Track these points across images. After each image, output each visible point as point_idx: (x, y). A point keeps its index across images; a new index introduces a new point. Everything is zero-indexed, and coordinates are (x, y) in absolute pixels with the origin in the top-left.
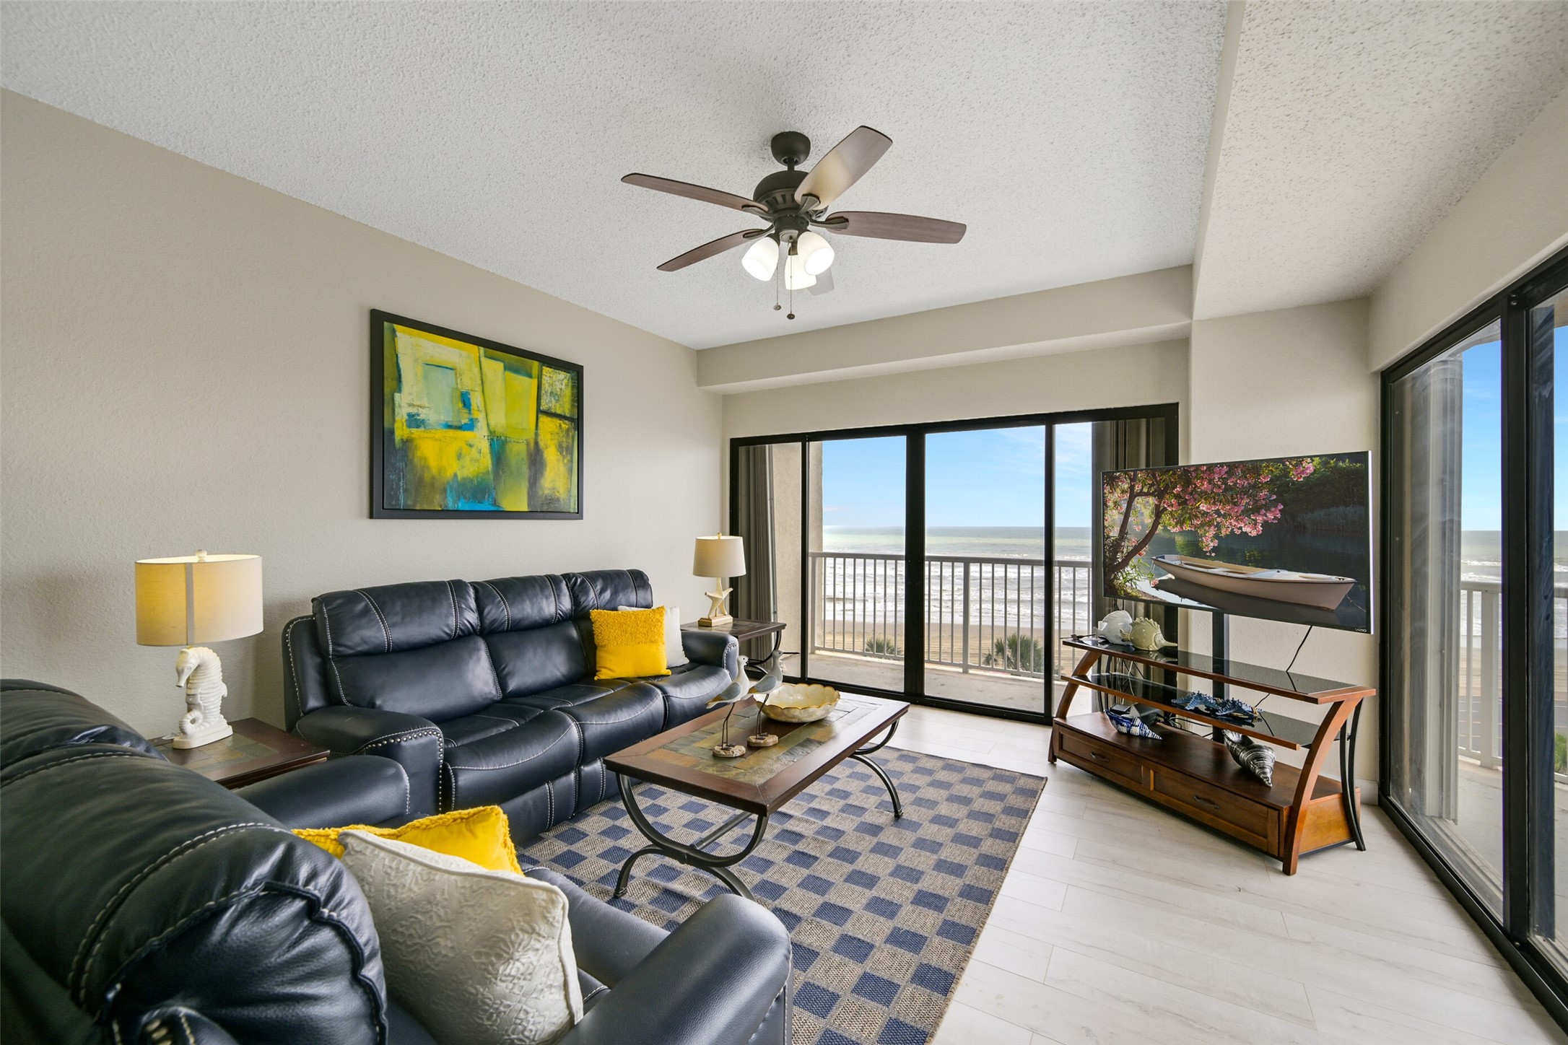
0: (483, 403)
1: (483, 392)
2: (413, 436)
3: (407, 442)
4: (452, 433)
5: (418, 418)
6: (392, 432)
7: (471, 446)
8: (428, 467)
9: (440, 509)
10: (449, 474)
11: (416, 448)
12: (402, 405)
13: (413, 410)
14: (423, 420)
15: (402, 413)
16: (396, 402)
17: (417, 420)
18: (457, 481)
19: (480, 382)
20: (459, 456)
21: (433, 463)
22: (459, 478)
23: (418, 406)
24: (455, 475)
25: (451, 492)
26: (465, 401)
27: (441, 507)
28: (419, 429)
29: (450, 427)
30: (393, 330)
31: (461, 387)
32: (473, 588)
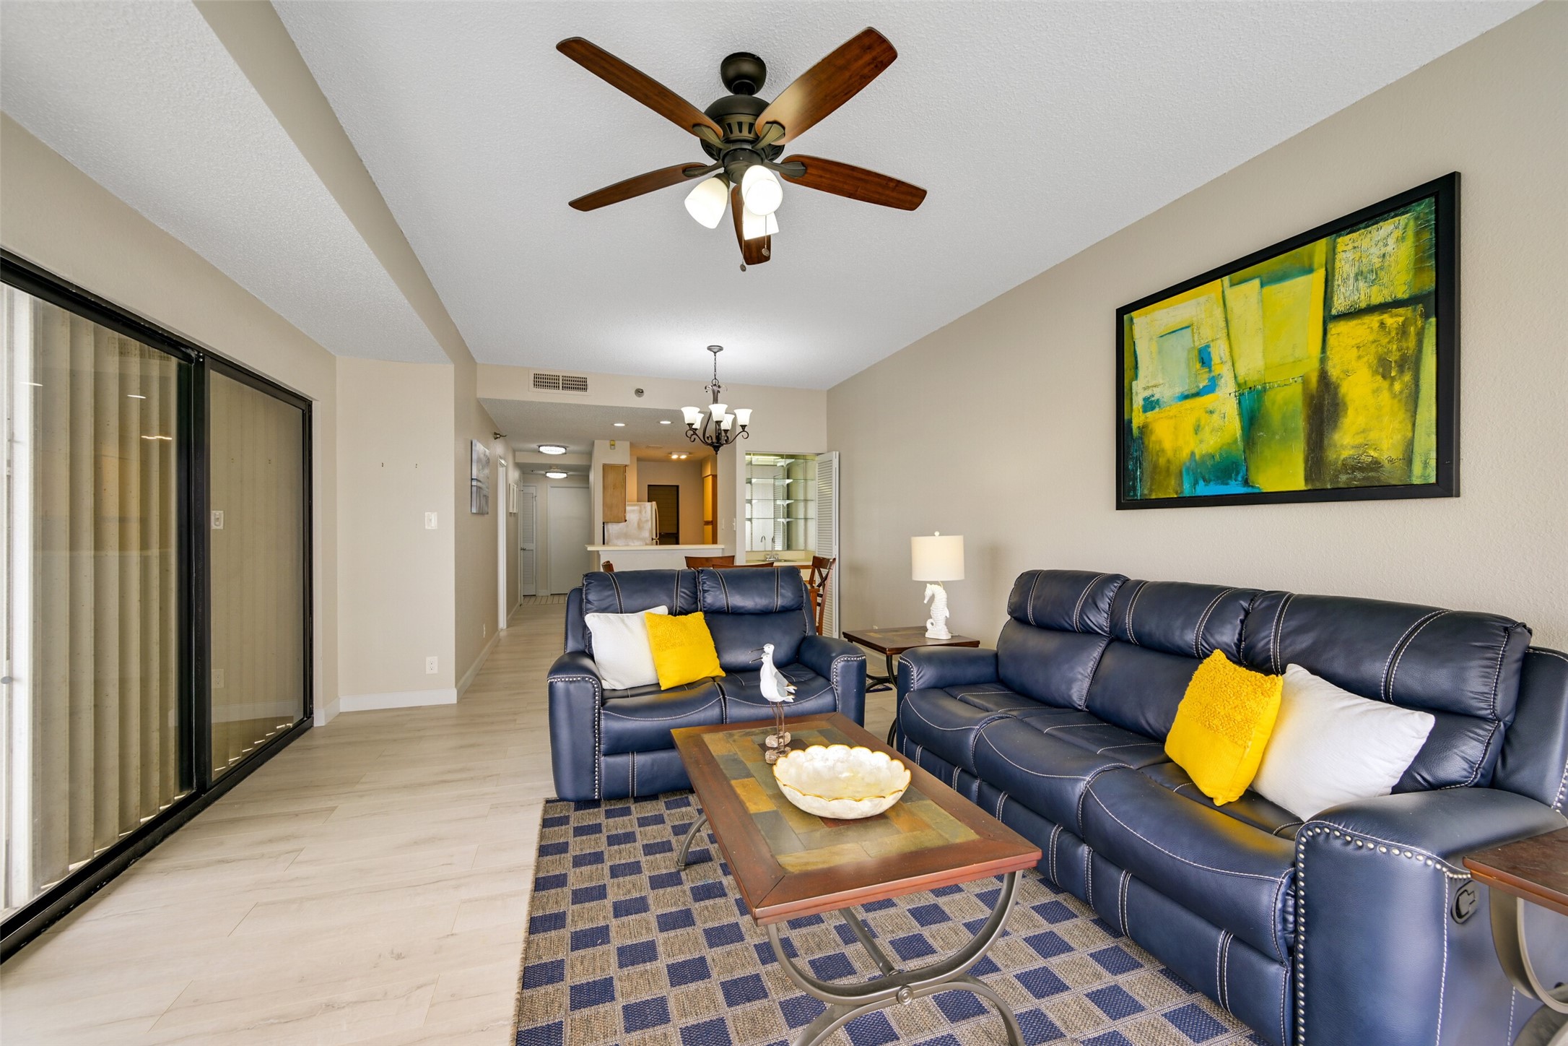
0: (1227, 350)
1: (1228, 335)
2: (1148, 420)
3: (1144, 429)
4: (1189, 404)
5: (1153, 399)
6: (1130, 421)
7: (1211, 412)
8: (1163, 451)
9: (1176, 496)
10: (1185, 454)
11: (1151, 432)
12: (1138, 391)
13: (1147, 394)
14: (1158, 400)
15: (1138, 402)
16: (1134, 391)
17: (1152, 402)
18: (1195, 461)
19: (1223, 324)
20: (1197, 429)
21: (1168, 445)
22: (1197, 457)
23: (1153, 386)
24: (1193, 454)
25: (1188, 474)
26: (1204, 358)
27: (1177, 493)
28: (1154, 411)
29: (1186, 397)
30: (1131, 319)
31: (1198, 344)
32: (1120, 587)
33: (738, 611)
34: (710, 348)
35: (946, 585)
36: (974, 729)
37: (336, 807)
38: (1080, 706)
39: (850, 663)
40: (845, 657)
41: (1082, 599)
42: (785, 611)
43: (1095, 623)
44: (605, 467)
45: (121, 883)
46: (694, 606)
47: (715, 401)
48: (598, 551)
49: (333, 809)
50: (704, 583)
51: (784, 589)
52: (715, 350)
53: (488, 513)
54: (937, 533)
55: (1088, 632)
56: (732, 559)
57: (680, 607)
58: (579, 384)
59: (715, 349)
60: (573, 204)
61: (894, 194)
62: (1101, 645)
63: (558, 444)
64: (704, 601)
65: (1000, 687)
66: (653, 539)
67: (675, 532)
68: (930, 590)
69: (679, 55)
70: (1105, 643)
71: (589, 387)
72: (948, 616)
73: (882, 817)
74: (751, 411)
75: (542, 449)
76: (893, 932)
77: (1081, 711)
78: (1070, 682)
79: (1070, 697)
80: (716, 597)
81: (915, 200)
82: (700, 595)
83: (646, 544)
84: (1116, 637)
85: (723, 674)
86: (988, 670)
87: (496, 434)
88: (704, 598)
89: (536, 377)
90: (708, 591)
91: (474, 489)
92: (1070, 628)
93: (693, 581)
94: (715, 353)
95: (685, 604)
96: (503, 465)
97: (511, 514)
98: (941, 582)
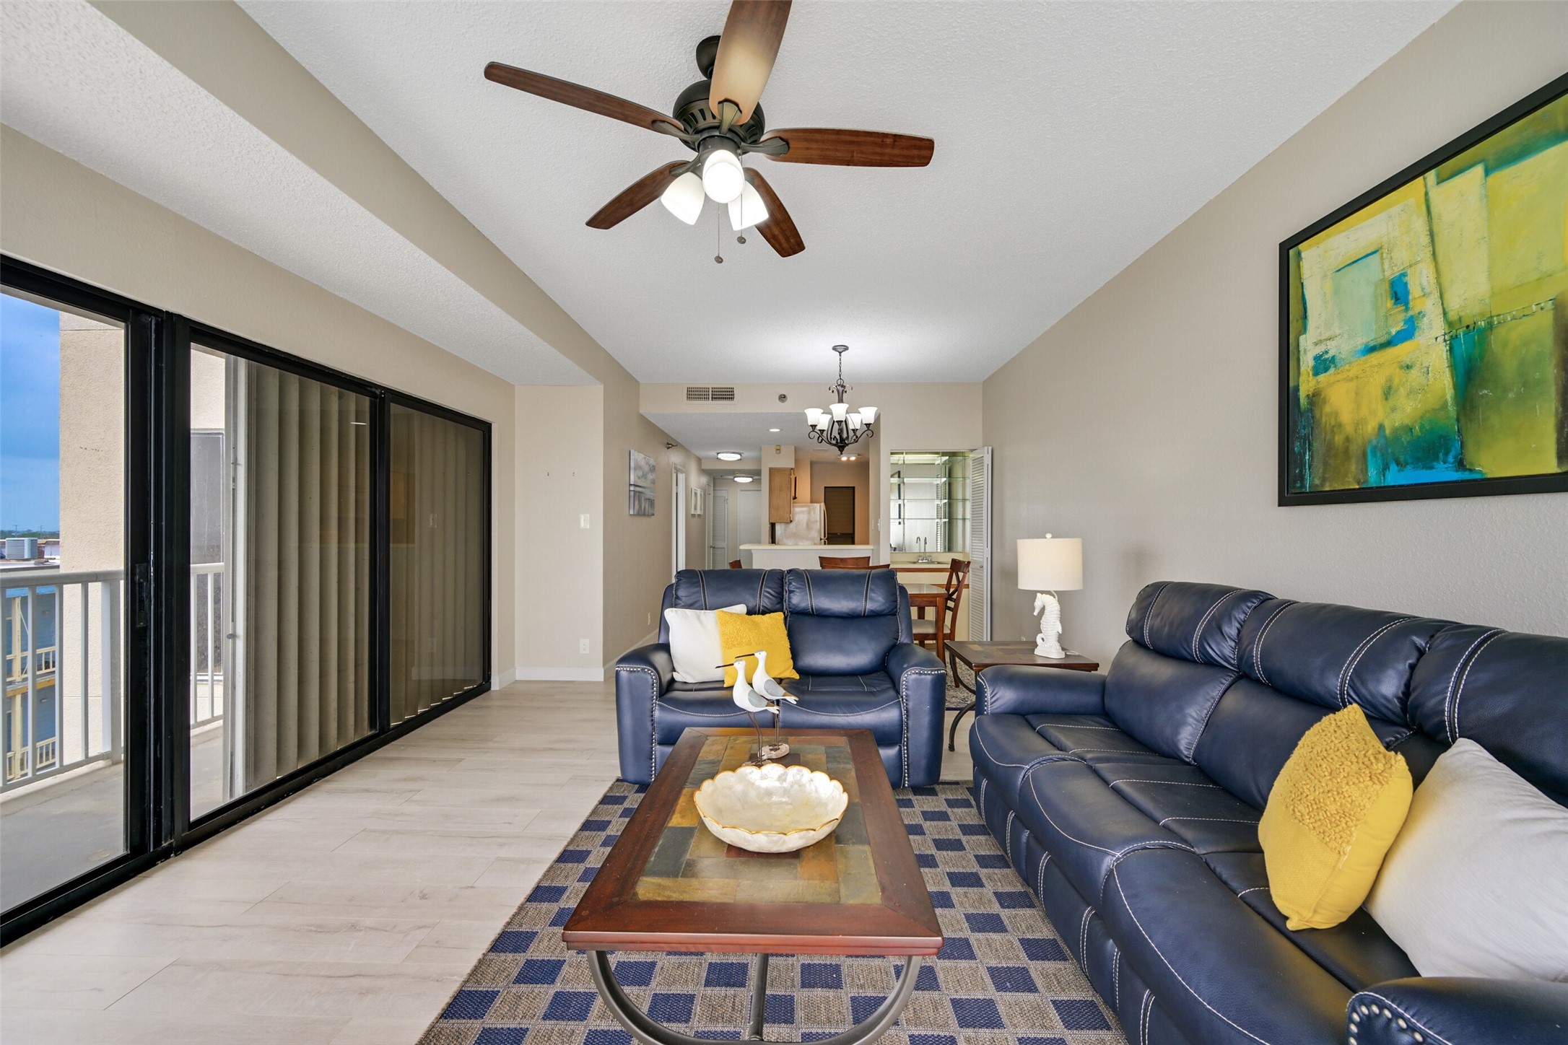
0: (1432, 276)
1: (1434, 254)
2: (1320, 386)
3: (1315, 398)
4: (1375, 358)
5: (1327, 357)
6: (1297, 389)
7: (1408, 367)
8: (1340, 425)
9: (1357, 487)
10: (1371, 427)
11: (1325, 402)
12: (1307, 348)
13: (1319, 350)
14: (1333, 357)
15: (1307, 362)
16: (1301, 349)
17: (1325, 360)
18: (1385, 437)
19: (1426, 238)
20: (1388, 393)
21: (1346, 418)
22: (1388, 432)
23: (1326, 340)
24: (1381, 427)
25: (1374, 455)
26: (1398, 292)
27: (1358, 483)
28: (1328, 373)
29: (1372, 349)
30: (1299, 254)
31: (1389, 274)
32: (1255, 607)
33: (824, 613)
34: (835, 348)
36: (1023, 768)
37: (464, 759)
38: (1189, 758)
39: (923, 676)
40: (913, 670)
41: (1204, 620)
42: (874, 615)
43: (1218, 653)
44: (771, 470)
45: (300, 796)
46: (778, 606)
47: (841, 401)
48: (750, 550)
49: (460, 760)
50: (790, 583)
51: (874, 593)
52: (840, 350)
53: (653, 515)
54: (1049, 536)
55: (1210, 663)
56: (867, 559)
57: (763, 606)
58: (725, 394)
59: (840, 349)
60: (590, 223)
61: (896, 152)
62: (1224, 681)
63: (735, 451)
64: (789, 602)
65: (1102, 721)
66: (821, 539)
67: (851, 532)
68: (1041, 600)
69: (653, 57)
70: (1230, 679)
71: (735, 396)
72: (1060, 632)
73: (796, 855)
74: (876, 409)
75: (720, 456)
76: (862, 987)
77: (1188, 764)
78: (1178, 726)
79: (1175, 745)
80: (799, 599)
81: (924, 153)
82: (786, 596)
83: (815, 544)
84: (1243, 675)
85: (797, 676)
86: (1091, 699)
87: (668, 444)
88: (789, 598)
89: (689, 390)
90: (793, 591)
91: (632, 493)
92: (1189, 657)
93: (779, 582)
94: (840, 353)
95: (769, 604)
96: (682, 472)
97: (693, 515)
98: (1055, 591)
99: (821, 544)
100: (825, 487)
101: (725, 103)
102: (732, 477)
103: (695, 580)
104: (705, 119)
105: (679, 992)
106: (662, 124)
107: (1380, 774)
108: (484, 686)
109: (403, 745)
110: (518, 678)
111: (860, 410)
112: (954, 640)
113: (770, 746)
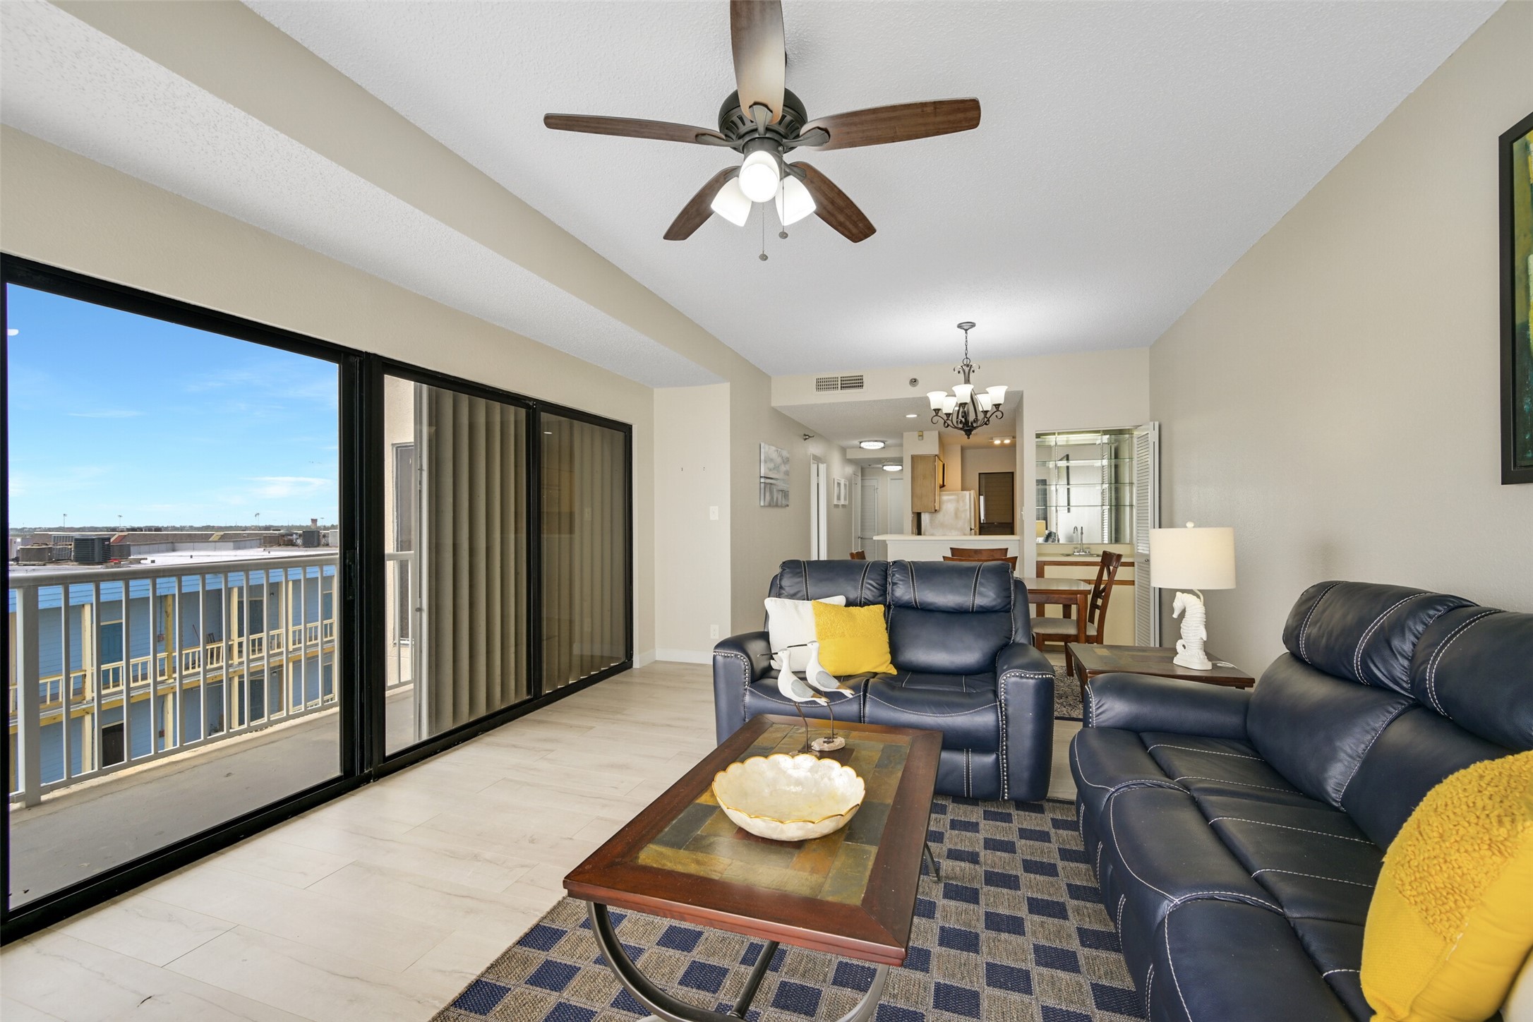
6: (1527, 326)
32: (1439, 617)
33: (931, 607)
34: (960, 326)
35: (1209, 597)
36: (1108, 790)
37: (594, 727)
38: (1336, 801)
39: (1024, 680)
40: (1013, 672)
41: (1370, 631)
42: (984, 611)
43: (1385, 673)
44: (913, 457)
45: (466, 745)
46: (880, 598)
47: (967, 381)
48: (885, 541)
49: (591, 728)
50: (894, 575)
51: (984, 588)
52: (966, 328)
53: (788, 506)
54: (1190, 525)
55: (1377, 685)
56: (1004, 551)
57: (865, 598)
58: (855, 383)
59: (966, 326)
61: (939, 119)
62: (1391, 709)
63: (877, 439)
64: (892, 594)
65: (1243, 748)
66: (971, 529)
67: (1011, 521)
68: (1180, 601)
70: (1400, 708)
71: (865, 384)
72: (1205, 639)
73: (799, 845)
74: (1007, 387)
75: (863, 445)
76: (895, 996)
77: (1337, 809)
78: (1326, 762)
79: (1320, 785)
80: (902, 591)
81: (970, 114)
82: (889, 588)
84: (1417, 705)
85: (894, 672)
86: (1230, 721)
87: (805, 435)
88: (893, 590)
89: (818, 381)
90: (896, 583)
91: (763, 485)
92: (1351, 676)
93: (883, 573)
94: (966, 330)
95: (870, 596)
96: (822, 463)
97: (837, 506)
98: (1199, 590)
99: (971, 534)
100: (980, 474)
101: (754, 107)
102: (881, 466)
103: (798, 570)
104: (744, 124)
105: (715, 964)
106: (703, 137)
107: (1502, 843)
108: (627, 664)
109: (551, 711)
110: (657, 659)
111: (988, 389)
112: (1102, 643)
113: (825, 738)
